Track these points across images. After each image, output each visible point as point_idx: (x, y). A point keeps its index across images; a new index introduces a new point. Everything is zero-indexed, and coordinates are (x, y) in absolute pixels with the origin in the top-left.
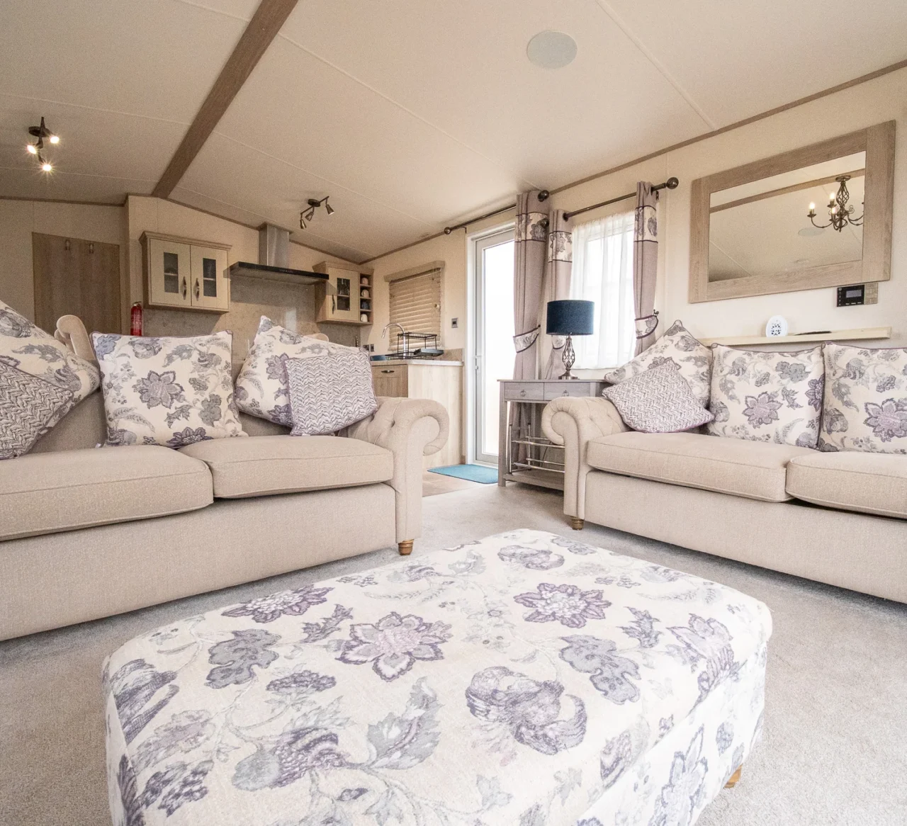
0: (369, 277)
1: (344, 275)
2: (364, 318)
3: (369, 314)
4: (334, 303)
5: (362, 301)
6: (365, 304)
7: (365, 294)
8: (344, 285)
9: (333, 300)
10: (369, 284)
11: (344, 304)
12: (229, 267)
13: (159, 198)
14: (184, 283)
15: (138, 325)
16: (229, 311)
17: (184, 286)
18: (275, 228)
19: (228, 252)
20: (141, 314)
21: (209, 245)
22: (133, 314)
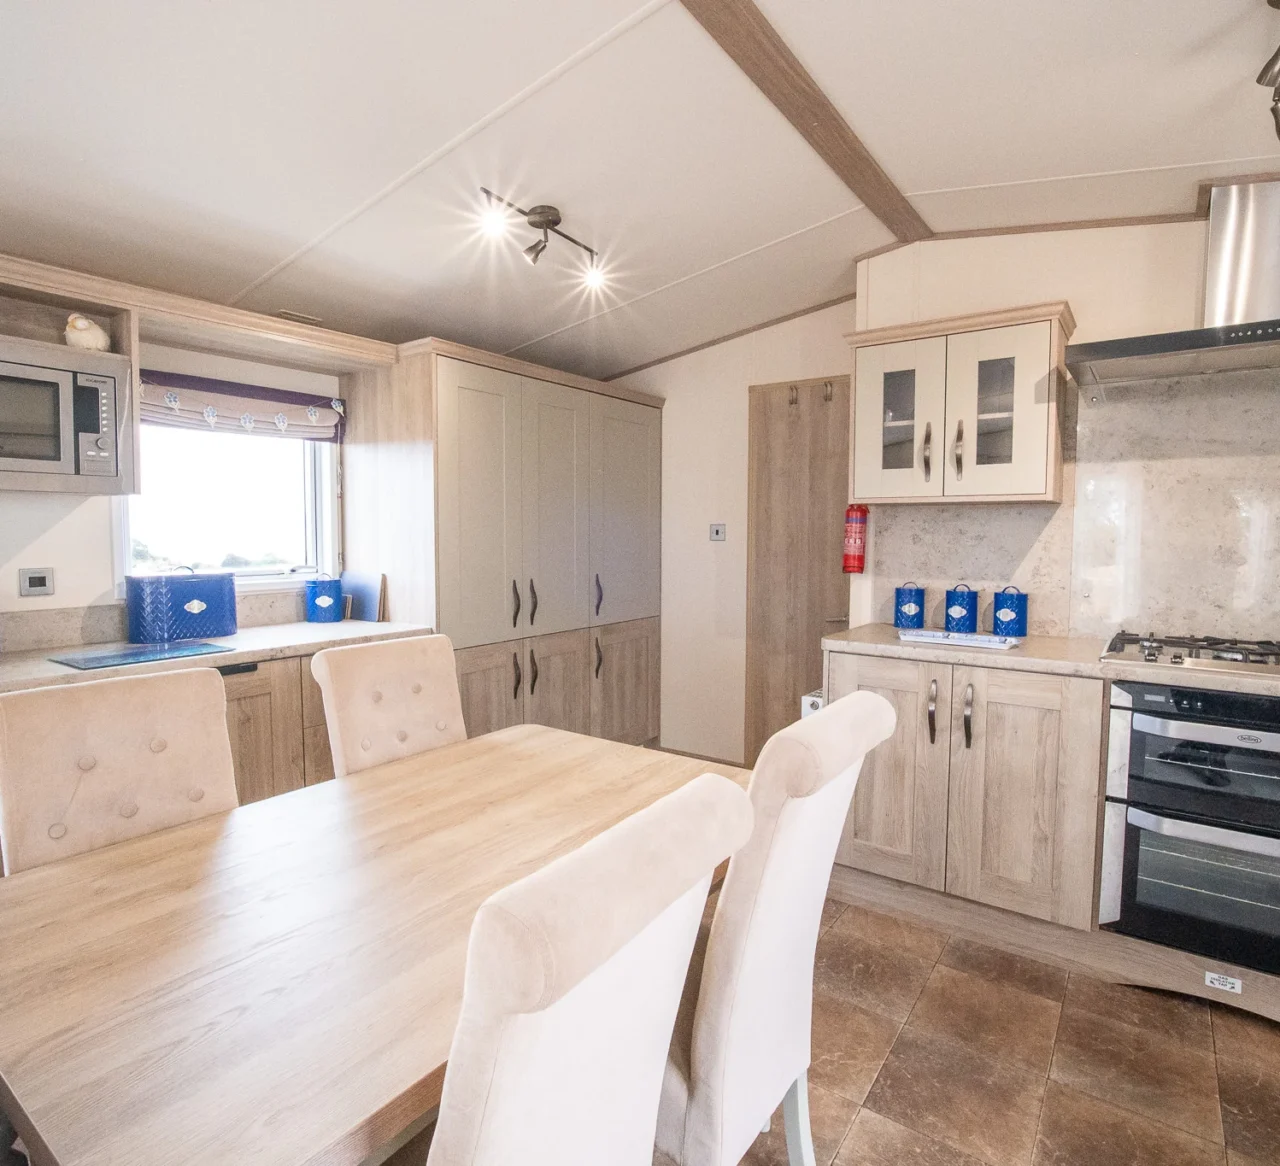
12: (1053, 366)
13: (918, 243)
14: (928, 439)
15: (853, 547)
16: (1049, 497)
17: (925, 449)
18: (1234, 189)
19: (1056, 324)
20: (864, 521)
21: (995, 322)
22: (847, 522)
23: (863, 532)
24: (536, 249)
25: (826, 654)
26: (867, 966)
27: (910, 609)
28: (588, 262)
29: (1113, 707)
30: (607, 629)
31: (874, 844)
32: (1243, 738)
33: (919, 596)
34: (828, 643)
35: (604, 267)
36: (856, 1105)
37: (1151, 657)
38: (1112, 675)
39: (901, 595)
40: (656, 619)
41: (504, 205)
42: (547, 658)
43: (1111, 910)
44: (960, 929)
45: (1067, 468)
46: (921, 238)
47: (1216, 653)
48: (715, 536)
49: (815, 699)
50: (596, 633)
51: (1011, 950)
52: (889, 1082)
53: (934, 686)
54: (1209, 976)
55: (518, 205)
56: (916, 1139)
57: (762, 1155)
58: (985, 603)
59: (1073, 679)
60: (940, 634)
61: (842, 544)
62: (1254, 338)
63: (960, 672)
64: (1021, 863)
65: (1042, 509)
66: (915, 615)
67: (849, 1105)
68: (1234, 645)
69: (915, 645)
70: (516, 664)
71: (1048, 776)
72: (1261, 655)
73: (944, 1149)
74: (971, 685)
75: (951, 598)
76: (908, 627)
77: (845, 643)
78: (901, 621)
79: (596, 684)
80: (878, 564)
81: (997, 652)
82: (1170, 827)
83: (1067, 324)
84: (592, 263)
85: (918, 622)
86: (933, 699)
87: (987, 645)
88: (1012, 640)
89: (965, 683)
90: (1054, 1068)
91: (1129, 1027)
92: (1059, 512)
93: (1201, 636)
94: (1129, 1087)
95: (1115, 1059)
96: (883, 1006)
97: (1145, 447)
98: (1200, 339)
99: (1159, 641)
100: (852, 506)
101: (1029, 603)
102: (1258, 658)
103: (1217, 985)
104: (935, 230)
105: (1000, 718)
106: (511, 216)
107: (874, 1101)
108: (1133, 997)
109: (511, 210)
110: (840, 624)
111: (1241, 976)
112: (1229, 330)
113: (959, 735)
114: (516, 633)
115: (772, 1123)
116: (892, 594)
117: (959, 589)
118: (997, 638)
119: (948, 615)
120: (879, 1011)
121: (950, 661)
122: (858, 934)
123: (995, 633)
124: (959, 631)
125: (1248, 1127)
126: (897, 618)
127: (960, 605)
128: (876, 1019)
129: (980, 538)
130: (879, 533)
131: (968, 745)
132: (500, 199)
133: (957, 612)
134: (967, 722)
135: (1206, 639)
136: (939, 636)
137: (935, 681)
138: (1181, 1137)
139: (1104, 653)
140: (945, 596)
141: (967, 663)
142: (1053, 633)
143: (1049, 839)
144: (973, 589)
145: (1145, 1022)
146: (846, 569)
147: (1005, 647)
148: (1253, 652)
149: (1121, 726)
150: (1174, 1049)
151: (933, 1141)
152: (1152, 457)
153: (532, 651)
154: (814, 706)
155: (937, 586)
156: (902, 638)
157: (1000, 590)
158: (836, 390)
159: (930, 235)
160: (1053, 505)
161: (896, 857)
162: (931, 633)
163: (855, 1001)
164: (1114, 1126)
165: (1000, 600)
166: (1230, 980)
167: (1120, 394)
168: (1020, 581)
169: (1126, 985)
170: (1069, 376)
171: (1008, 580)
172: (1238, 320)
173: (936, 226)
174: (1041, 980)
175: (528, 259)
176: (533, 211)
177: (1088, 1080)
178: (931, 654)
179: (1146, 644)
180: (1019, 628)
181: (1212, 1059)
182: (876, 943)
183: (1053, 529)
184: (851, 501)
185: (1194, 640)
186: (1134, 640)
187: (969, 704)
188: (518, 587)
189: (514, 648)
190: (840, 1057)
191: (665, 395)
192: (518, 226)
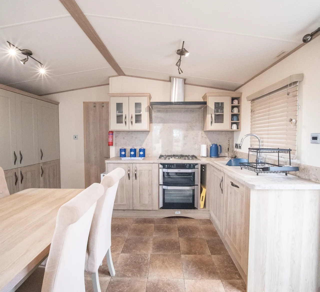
0: (238, 99)
1: (219, 100)
2: (235, 127)
3: (237, 124)
4: (212, 119)
5: (233, 115)
6: (235, 118)
7: (236, 111)
8: (219, 106)
9: (212, 117)
10: (239, 104)
11: (219, 118)
12: (148, 105)
13: (122, 76)
14: (126, 118)
15: (110, 140)
16: (148, 130)
17: (125, 120)
18: (175, 78)
19: (148, 97)
20: (112, 134)
21: (137, 95)
22: (109, 135)
23: (112, 137)
24: (25, 61)
25: (106, 164)
26: (119, 228)
27: (123, 153)
28: (40, 66)
29: (160, 168)
30: (44, 163)
31: (118, 203)
32: (178, 171)
33: (125, 150)
34: (107, 161)
35: (45, 68)
36: (119, 254)
37: (165, 159)
38: (159, 163)
39: (121, 150)
40: (58, 160)
41: (15, 48)
42: (26, 173)
43: (161, 205)
44: (136, 216)
45: (151, 124)
46: (122, 75)
47: (175, 157)
48: (75, 138)
49: (104, 174)
50: (41, 165)
51: (145, 218)
52: (125, 247)
53: (129, 168)
54: (176, 212)
55: (19, 48)
56: (131, 255)
57: (101, 270)
58: (138, 151)
59: (153, 164)
60: (130, 158)
61: (108, 140)
62: (177, 104)
63: (134, 165)
64: (146, 200)
65: (147, 132)
66: (124, 155)
67: (118, 254)
68: (177, 156)
69: (125, 160)
70: (16, 176)
71: (150, 183)
72: (181, 157)
73: (137, 254)
74: (136, 167)
75: (131, 150)
76: (123, 157)
77: (110, 161)
78: (121, 156)
79: (42, 179)
80: (116, 144)
81: (141, 160)
82: (169, 188)
83: (150, 98)
84: (41, 67)
85: (125, 156)
86: (129, 171)
87: (138, 159)
88: (143, 158)
89: (135, 166)
90: (154, 235)
91: (165, 224)
92: (150, 133)
93: (172, 155)
94: (165, 234)
95: (163, 230)
96: (123, 235)
97: (163, 121)
98: (170, 103)
99: (167, 156)
100: (110, 131)
101: (145, 150)
102: (180, 158)
103: (177, 213)
104: (125, 74)
105: (141, 173)
106: (17, 51)
107: (123, 252)
108: (165, 219)
109: (17, 49)
110: (108, 157)
111: (180, 211)
112: (175, 102)
113: (134, 177)
114: (16, 166)
115: (103, 263)
116: (119, 150)
117: (132, 148)
118: (140, 158)
119: (131, 154)
120: (122, 236)
121: (132, 163)
122: (116, 223)
123: (140, 157)
124: (133, 157)
125: (182, 233)
126: (120, 155)
127: (133, 152)
128: (121, 237)
129: (136, 138)
130: (116, 137)
131: (136, 179)
132: (13, 46)
133: (132, 153)
134: (136, 174)
135: (173, 155)
136: (129, 158)
137: (129, 167)
138: (173, 238)
139: (158, 159)
140: (130, 150)
141: (135, 163)
142: (150, 156)
143: (151, 195)
144: (135, 148)
145: (167, 223)
146: (109, 145)
147: (142, 159)
148: (179, 157)
149: (161, 171)
150: (171, 226)
151: (135, 254)
152: (164, 123)
153: (21, 171)
154: (103, 176)
155: (128, 148)
156: (122, 159)
157: (140, 148)
158: (105, 104)
159: (125, 75)
160: (149, 131)
161: (123, 205)
162: (128, 158)
163: (117, 235)
164: (164, 240)
165: (140, 150)
166: (179, 212)
167: (159, 111)
168: (143, 147)
169: (164, 218)
170: (151, 107)
171: (141, 146)
172: (176, 101)
173: (126, 73)
174: (150, 221)
175: (22, 63)
176: (23, 50)
177: (159, 235)
178: (128, 162)
179: (165, 157)
180: (144, 155)
181: (177, 225)
182: (120, 223)
183: (149, 136)
184: (110, 130)
185: (171, 155)
186: (163, 156)
187: (136, 171)
188: (15, 153)
189: (14, 171)
190: (115, 247)
191: (59, 102)
192: (19, 53)
